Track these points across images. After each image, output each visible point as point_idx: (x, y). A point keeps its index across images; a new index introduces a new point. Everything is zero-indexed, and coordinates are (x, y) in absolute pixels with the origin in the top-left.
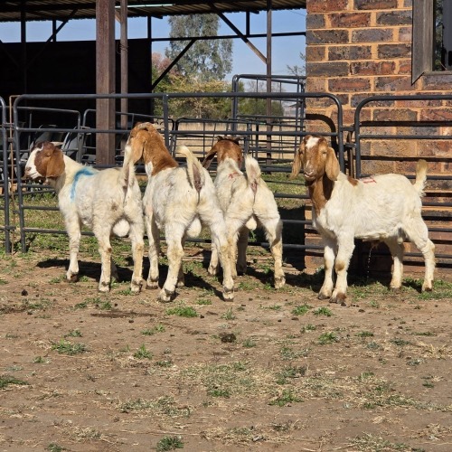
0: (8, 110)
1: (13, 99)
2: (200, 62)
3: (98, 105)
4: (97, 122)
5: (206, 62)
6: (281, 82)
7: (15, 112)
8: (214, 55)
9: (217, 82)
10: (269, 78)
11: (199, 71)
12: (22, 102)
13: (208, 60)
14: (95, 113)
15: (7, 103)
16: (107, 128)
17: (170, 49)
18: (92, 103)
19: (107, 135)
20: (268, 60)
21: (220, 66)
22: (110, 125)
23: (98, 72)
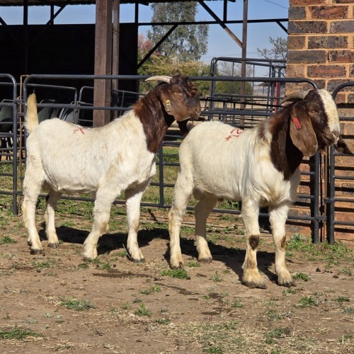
1: (24, 78)
2: (179, 43)
3: (95, 84)
4: (95, 99)
5: (184, 44)
6: (254, 64)
7: (25, 89)
8: (192, 38)
9: (194, 62)
10: (244, 60)
11: (178, 52)
13: (185, 42)
14: (92, 90)
16: (103, 105)
17: (152, 32)
18: (91, 82)
19: (103, 111)
20: (243, 45)
21: (197, 47)
22: (106, 102)
23: (96, 54)
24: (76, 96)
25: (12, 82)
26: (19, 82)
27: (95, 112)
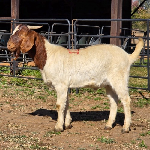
0: (71, 26)
1: (74, 21)
3: (111, 24)
4: (111, 32)
7: (75, 27)
12: (78, 23)
14: (110, 28)
15: (71, 23)
16: (116, 35)
18: (109, 23)
19: (116, 38)
23: (112, 8)
24: (99, 31)
25: (68, 23)
26: (72, 24)
27: (111, 39)
